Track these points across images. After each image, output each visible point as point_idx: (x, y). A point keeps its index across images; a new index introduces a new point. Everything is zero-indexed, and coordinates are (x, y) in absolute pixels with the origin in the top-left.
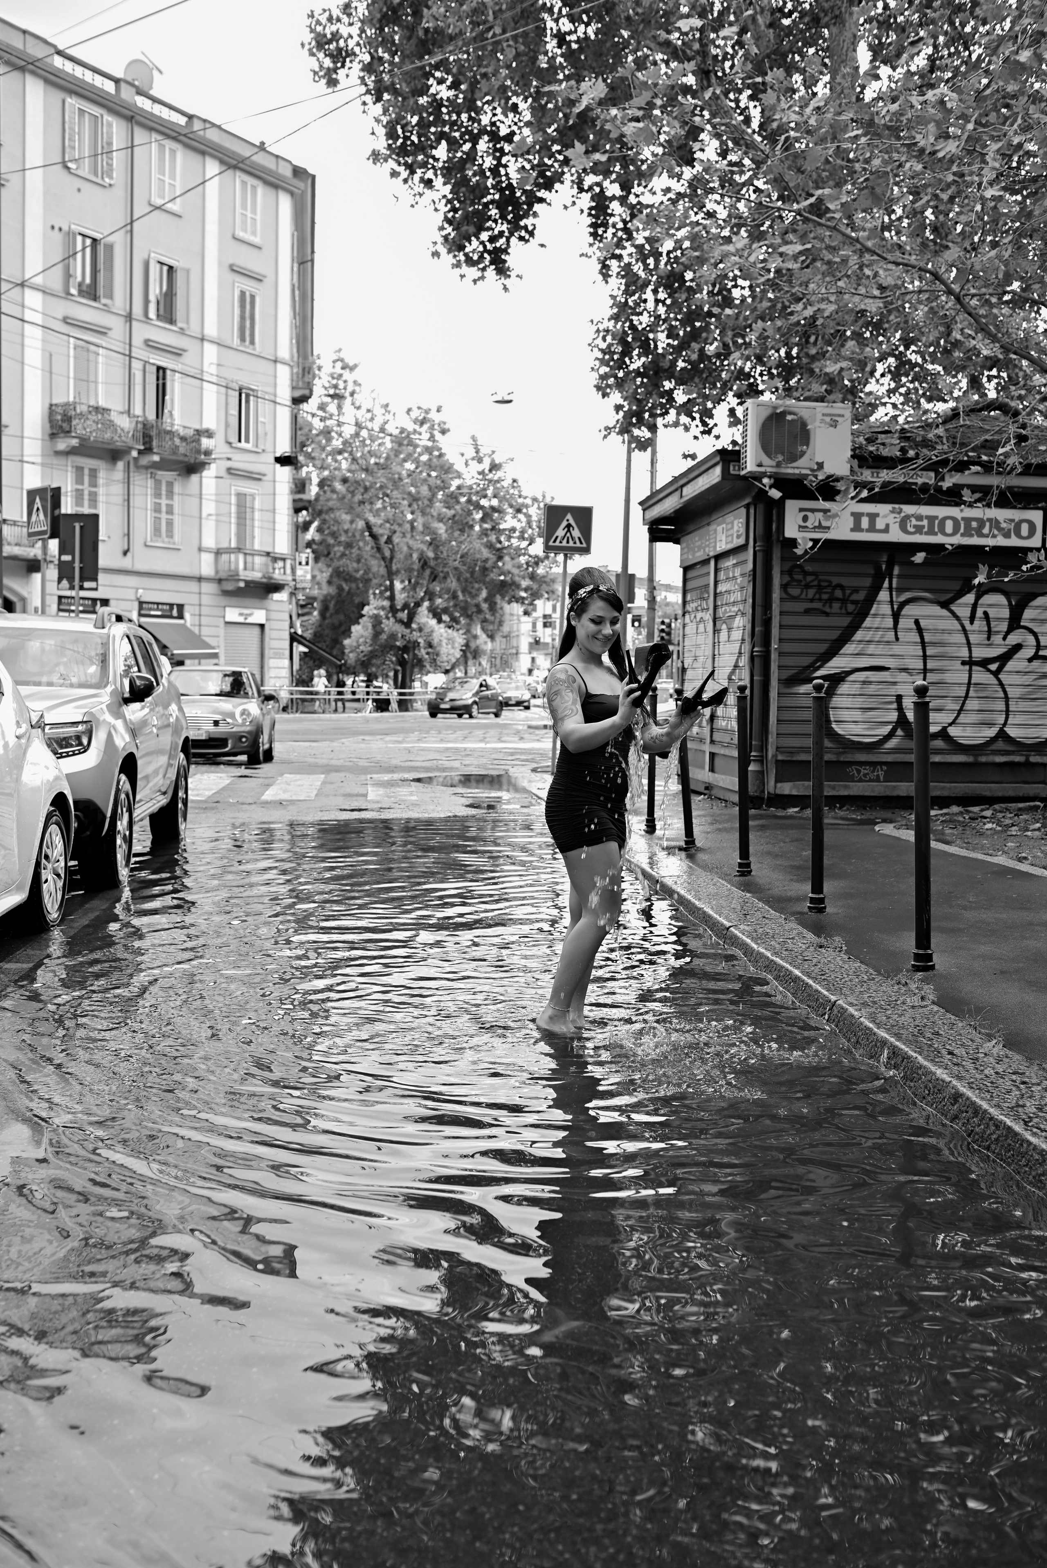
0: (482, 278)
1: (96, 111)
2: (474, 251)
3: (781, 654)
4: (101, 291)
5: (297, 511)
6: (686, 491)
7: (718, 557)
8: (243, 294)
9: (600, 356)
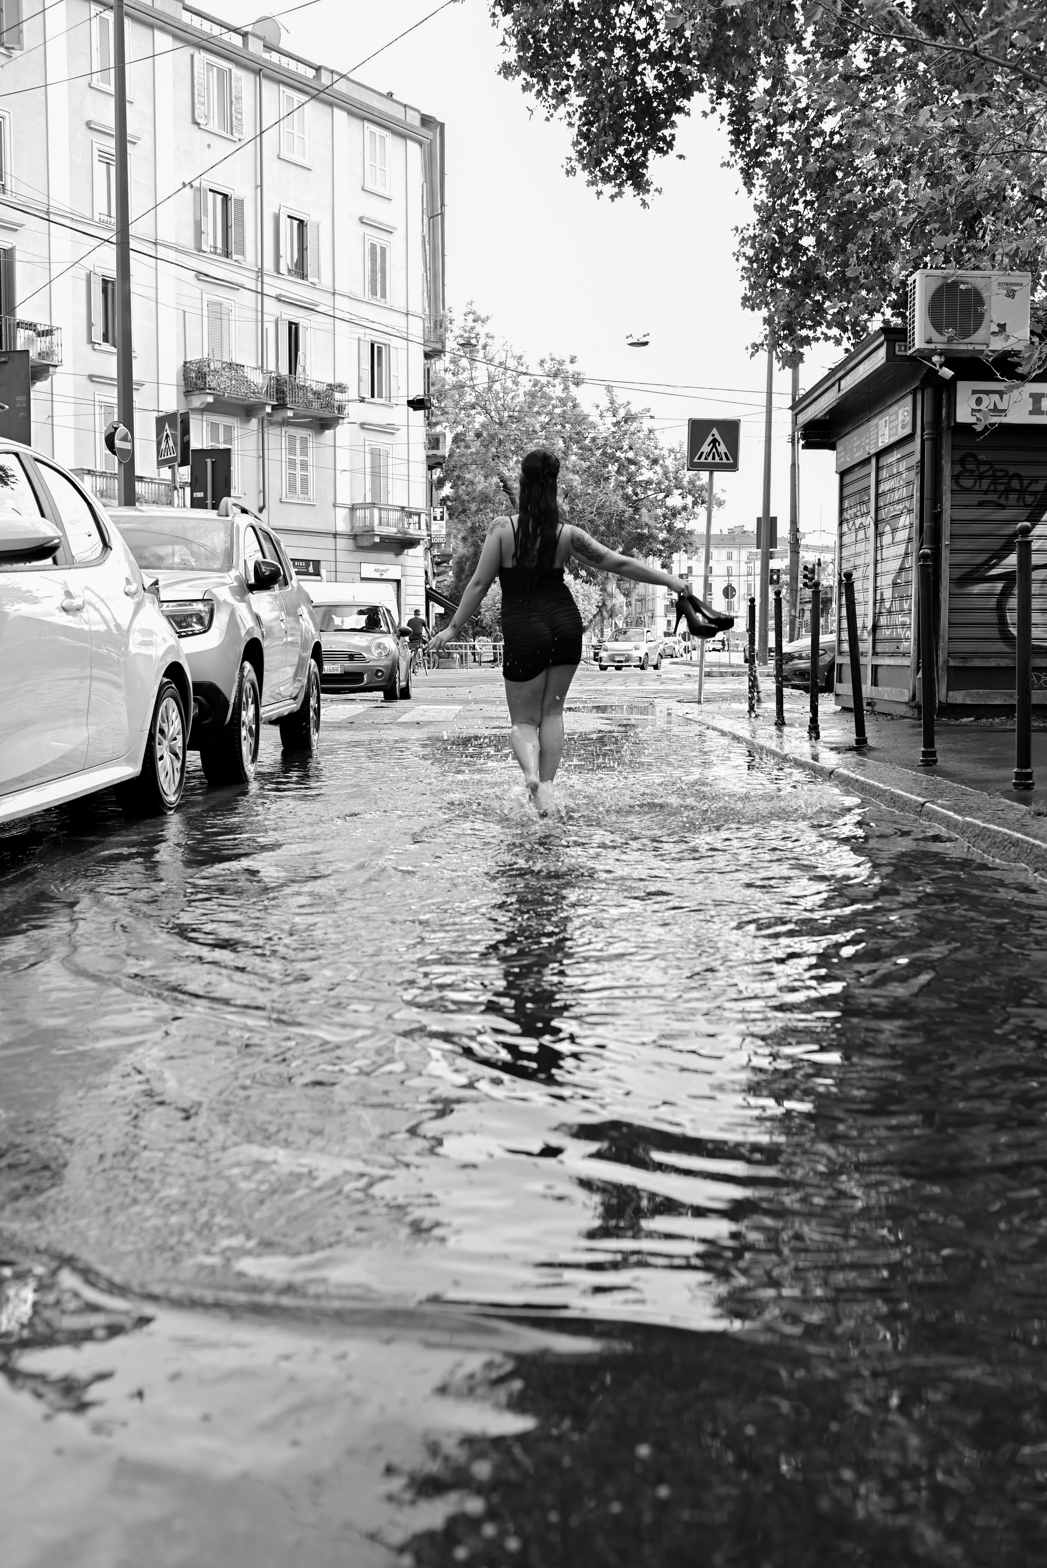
0: (620, 194)
1: (226, 65)
2: (609, 166)
3: (953, 551)
4: (233, 247)
5: (431, 468)
6: (843, 382)
7: (879, 455)
8: (373, 247)
9: (746, 264)
